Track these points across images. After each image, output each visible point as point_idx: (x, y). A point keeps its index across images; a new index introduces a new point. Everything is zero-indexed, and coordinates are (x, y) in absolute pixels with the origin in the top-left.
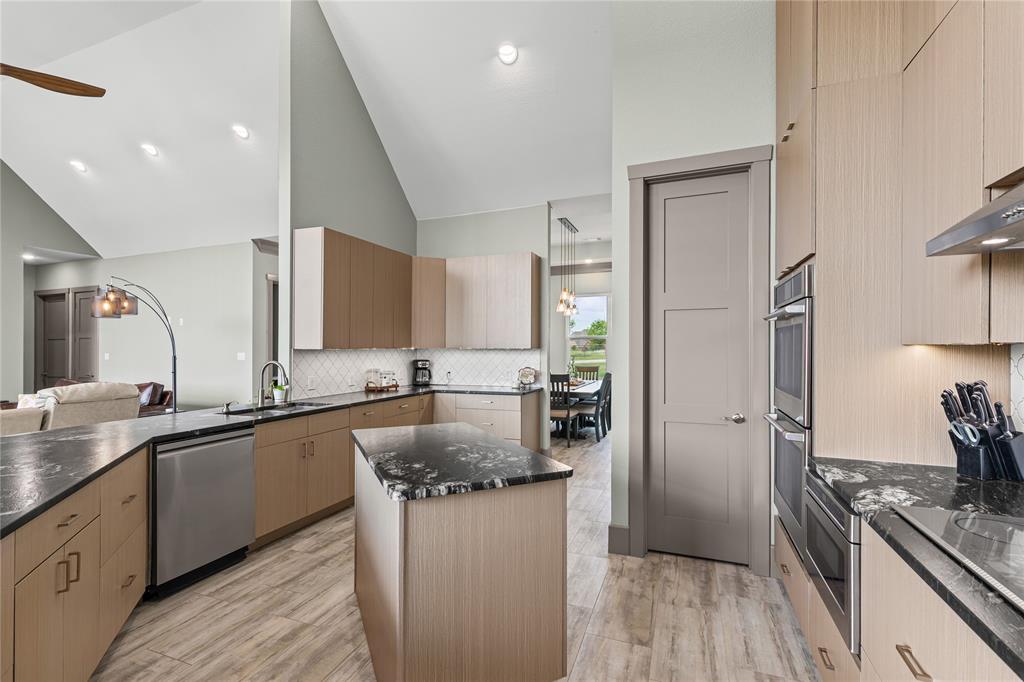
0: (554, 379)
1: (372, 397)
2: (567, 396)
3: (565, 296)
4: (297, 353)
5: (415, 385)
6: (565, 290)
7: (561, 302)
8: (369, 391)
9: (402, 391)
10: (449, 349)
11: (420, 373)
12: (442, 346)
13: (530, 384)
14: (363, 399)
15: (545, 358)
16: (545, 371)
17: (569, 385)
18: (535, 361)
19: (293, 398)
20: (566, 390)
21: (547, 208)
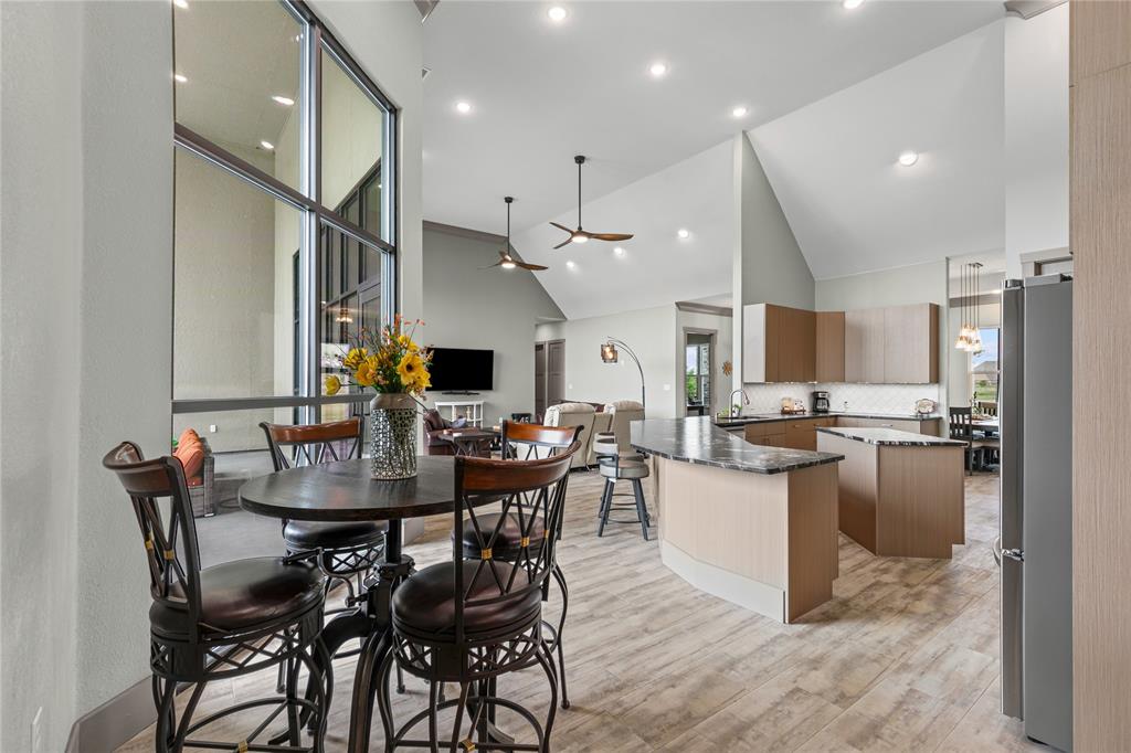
0: (953, 411)
1: (787, 417)
2: (968, 429)
3: (965, 332)
4: (746, 384)
5: (815, 410)
6: (966, 326)
7: (961, 338)
8: (784, 412)
9: (807, 414)
10: (849, 382)
11: (820, 402)
12: (842, 379)
13: (928, 413)
14: (780, 417)
15: (944, 391)
16: (943, 401)
17: (970, 419)
18: (933, 394)
19: (743, 414)
20: (967, 422)
21: (945, 263)
